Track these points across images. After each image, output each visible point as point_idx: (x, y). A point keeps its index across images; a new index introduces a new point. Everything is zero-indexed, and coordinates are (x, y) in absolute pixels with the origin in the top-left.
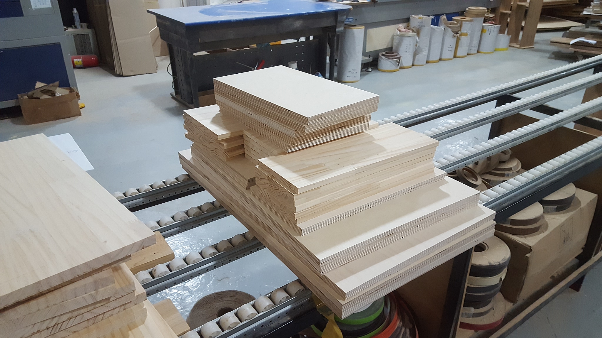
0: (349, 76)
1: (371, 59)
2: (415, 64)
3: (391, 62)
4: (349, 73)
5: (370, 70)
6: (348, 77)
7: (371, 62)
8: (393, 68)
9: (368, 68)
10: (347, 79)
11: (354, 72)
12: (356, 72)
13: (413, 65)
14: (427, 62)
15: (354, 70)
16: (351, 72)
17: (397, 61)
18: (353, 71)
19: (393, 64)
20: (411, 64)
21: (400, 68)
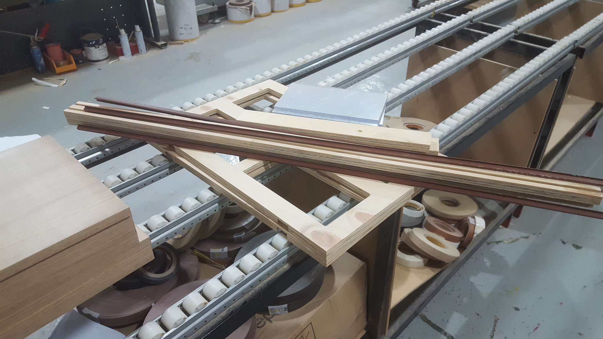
0: (182, 33)
1: (215, 8)
2: (276, 9)
3: (240, 11)
4: (181, 29)
5: (217, 21)
6: (182, 35)
7: (216, 11)
8: (245, 17)
9: (215, 19)
10: (181, 37)
11: (188, 29)
12: (190, 28)
13: (273, 11)
14: (291, 6)
15: (187, 25)
16: (183, 28)
17: (247, 9)
18: (185, 26)
19: (243, 12)
20: (269, 10)
21: (256, 16)
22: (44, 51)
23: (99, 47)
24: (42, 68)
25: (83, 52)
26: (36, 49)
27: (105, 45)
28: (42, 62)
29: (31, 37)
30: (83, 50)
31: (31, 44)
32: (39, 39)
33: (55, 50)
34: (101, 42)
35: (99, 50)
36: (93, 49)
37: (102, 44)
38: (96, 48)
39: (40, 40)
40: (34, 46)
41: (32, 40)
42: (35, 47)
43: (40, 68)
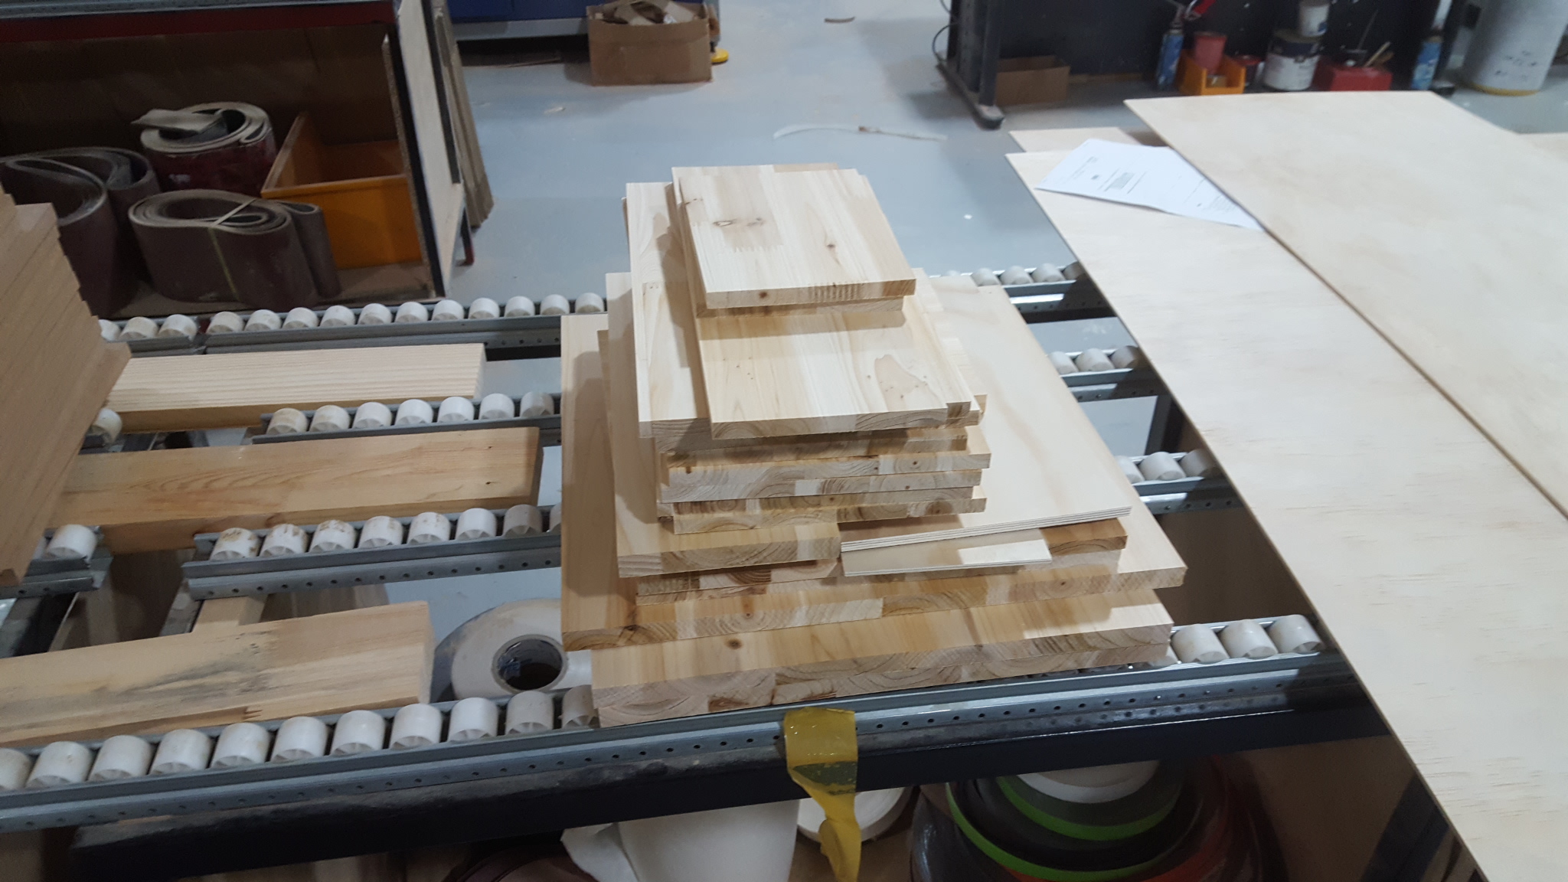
4: (1507, 60)
10: (1494, 82)
11: (1527, 62)
12: (1532, 62)
15: (1527, 55)
16: (1515, 59)
18: (1523, 57)
22: (1188, 45)
23: (1303, 61)
24: (1166, 80)
25: (1261, 65)
26: (1176, 35)
27: (1316, 59)
28: (1173, 67)
29: (1180, 8)
30: (1263, 59)
31: (1173, 22)
32: (1191, 16)
33: (1212, 48)
34: (1314, 50)
35: (1301, 67)
36: (1288, 63)
37: (1314, 55)
38: (1297, 61)
39: (1191, 19)
40: (1177, 28)
41: (1178, 14)
42: (1175, 32)
43: (1162, 80)
